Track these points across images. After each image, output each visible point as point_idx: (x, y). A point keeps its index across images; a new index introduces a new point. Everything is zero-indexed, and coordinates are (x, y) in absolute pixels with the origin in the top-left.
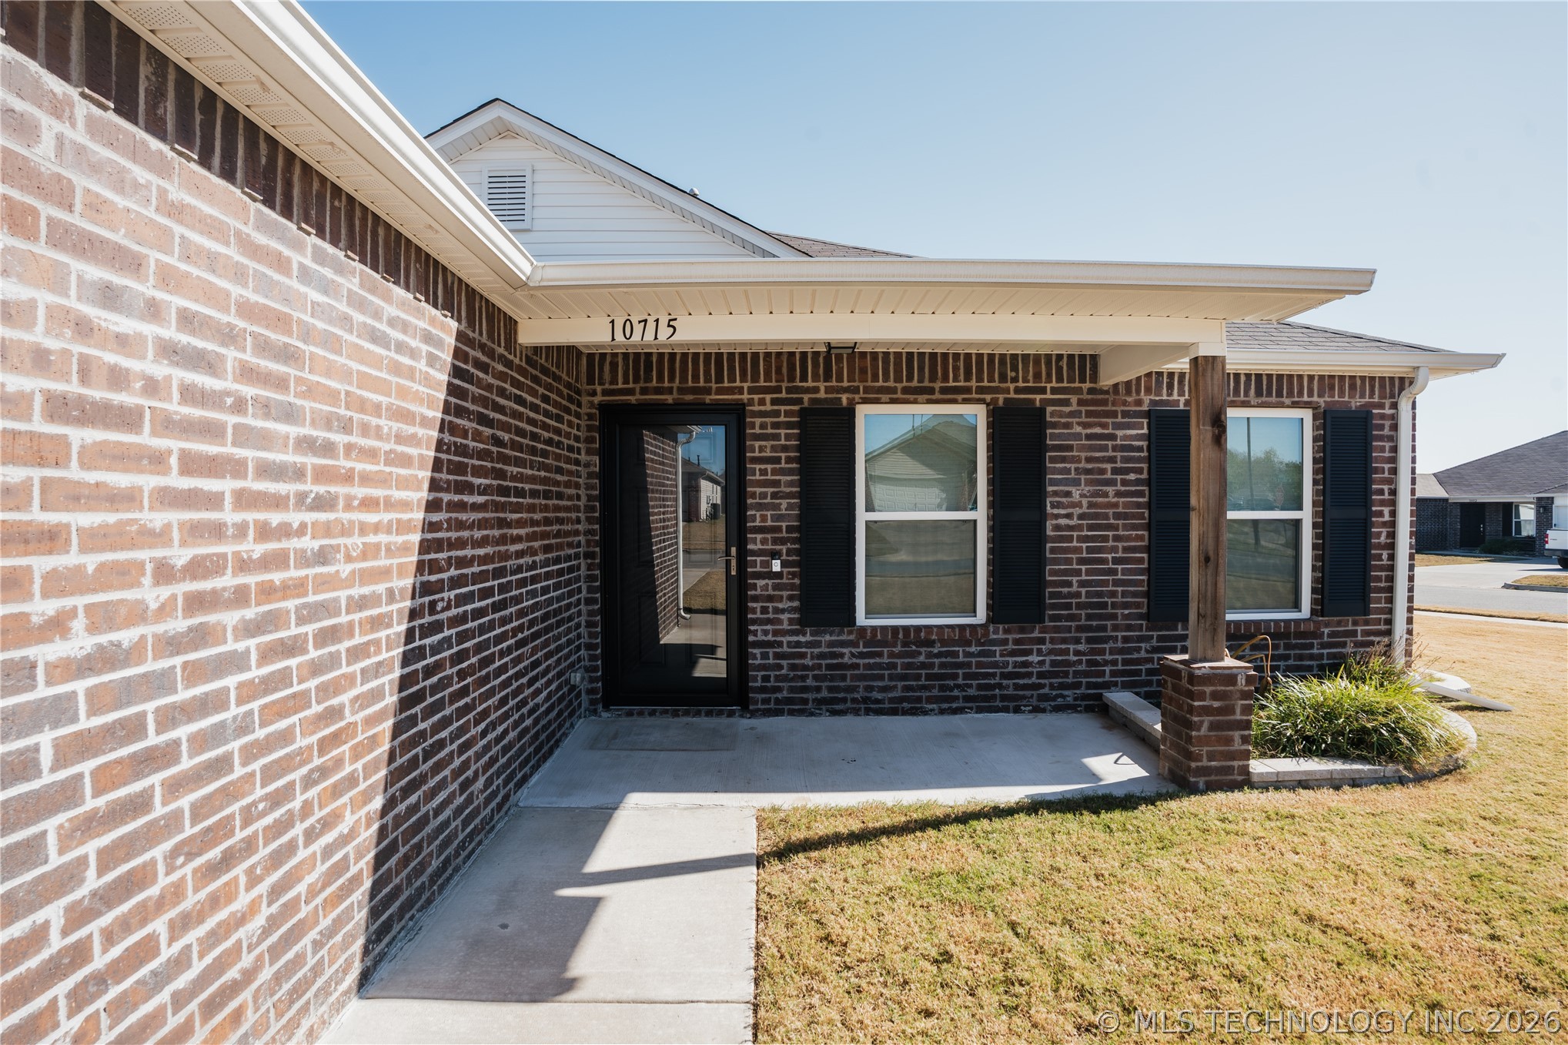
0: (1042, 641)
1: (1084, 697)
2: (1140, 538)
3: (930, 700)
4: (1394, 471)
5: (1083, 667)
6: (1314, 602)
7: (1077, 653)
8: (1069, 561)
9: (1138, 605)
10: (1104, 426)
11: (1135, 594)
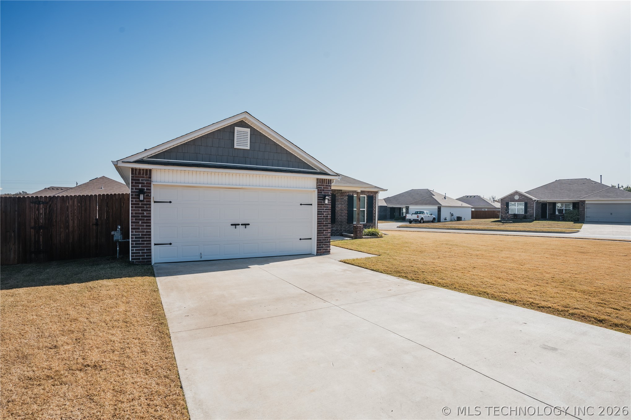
0: (335, 226)
1: (340, 234)
2: (346, 212)
4: (376, 204)
5: (340, 230)
6: (366, 221)
7: (339, 228)
8: (338, 215)
9: (346, 221)
10: (342, 197)
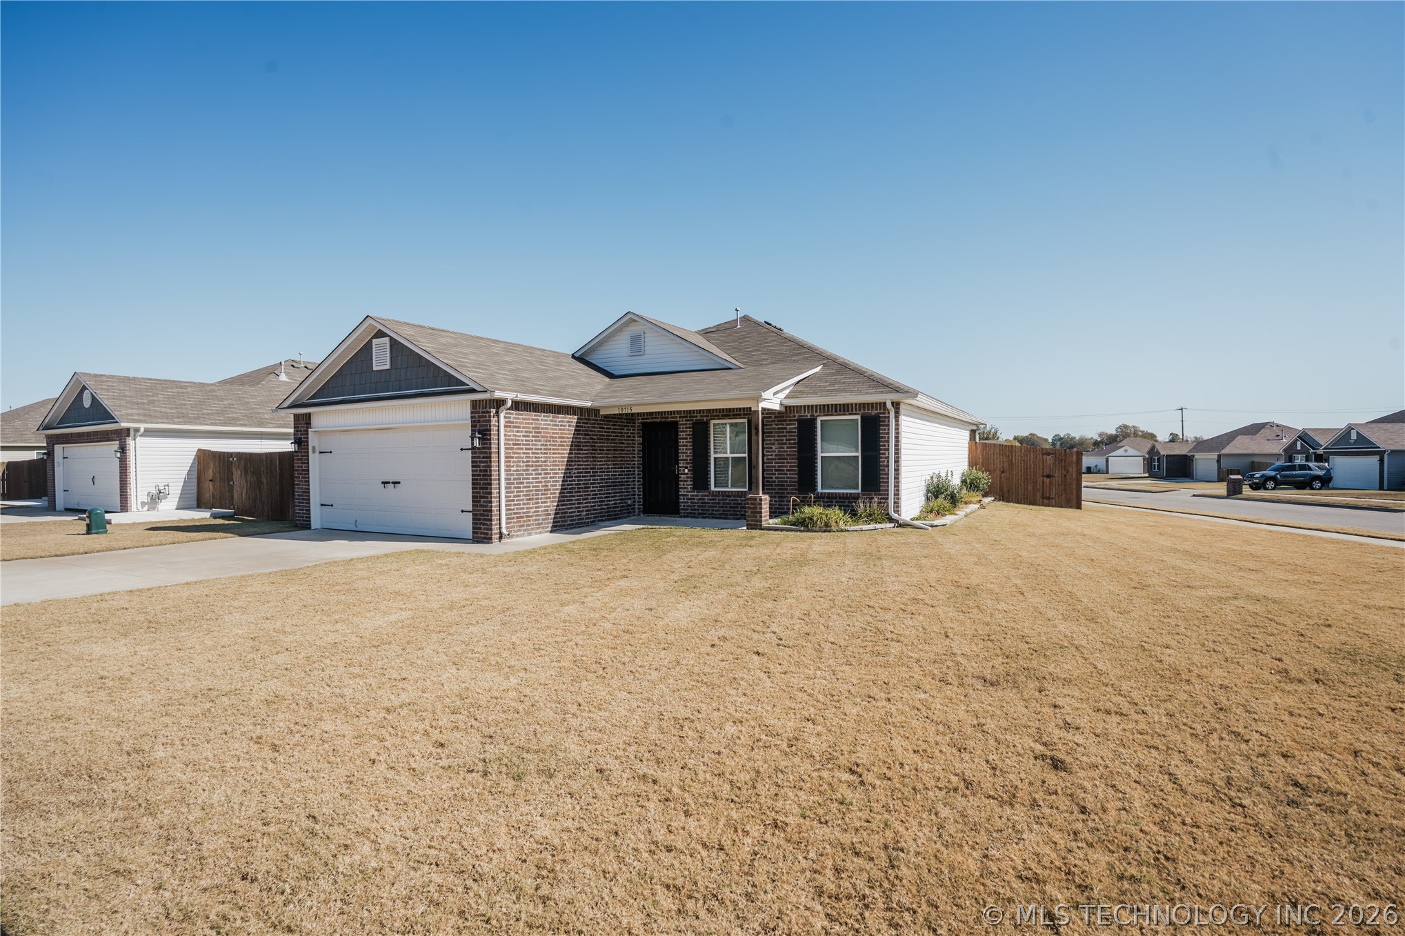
2: (795, 463)
3: (730, 515)
6: (862, 486)
8: (772, 470)
9: (795, 486)
10: (783, 425)
11: (793, 482)
